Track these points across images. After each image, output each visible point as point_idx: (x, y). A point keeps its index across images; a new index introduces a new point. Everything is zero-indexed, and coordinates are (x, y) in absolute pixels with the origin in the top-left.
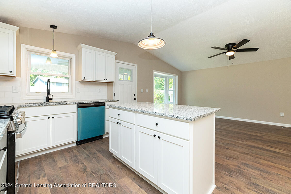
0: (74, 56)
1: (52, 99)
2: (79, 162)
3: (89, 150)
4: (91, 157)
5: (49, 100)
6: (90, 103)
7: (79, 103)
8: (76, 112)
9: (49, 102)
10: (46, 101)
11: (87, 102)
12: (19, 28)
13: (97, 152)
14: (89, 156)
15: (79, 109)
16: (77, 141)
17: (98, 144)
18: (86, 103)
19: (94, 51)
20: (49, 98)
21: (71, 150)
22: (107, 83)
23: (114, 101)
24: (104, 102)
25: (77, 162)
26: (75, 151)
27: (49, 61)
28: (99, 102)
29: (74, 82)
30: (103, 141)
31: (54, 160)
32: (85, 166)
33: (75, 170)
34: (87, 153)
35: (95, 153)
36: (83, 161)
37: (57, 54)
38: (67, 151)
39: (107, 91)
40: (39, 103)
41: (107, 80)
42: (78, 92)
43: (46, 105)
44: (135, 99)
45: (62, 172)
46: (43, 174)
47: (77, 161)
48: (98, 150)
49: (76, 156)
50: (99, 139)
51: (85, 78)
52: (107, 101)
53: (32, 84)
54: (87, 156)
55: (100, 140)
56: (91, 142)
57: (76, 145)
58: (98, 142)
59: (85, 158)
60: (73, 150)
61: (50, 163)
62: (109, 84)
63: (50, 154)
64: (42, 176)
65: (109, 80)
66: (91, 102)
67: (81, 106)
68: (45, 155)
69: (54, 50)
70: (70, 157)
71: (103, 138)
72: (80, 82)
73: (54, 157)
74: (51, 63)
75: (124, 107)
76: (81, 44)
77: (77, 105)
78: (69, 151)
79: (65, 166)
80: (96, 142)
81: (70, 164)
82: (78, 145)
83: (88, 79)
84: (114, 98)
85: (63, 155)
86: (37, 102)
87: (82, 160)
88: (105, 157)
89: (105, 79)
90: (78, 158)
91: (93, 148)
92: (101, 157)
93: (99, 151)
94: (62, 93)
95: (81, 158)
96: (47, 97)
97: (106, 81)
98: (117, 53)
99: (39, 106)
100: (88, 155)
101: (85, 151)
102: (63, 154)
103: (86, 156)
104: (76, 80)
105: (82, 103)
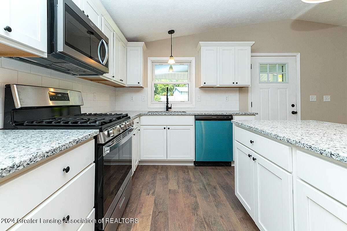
0: (193, 59)
1: (171, 109)
2: (191, 192)
3: (208, 179)
4: (208, 191)
5: (169, 109)
6: (210, 115)
7: (196, 114)
8: (193, 125)
9: (168, 111)
10: (166, 110)
11: (206, 113)
12: (144, 42)
13: (218, 187)
14: (205, 188)
15: (196, 121)
16: (194, 160)
17: (221, 172)
18: (205, 115)
19: (217, 47)
20: (169, 107)
21: (187, 170)
22: (238, 88)
23: (248, 115)
24: (231, 115)
25: (189, 192)
26: (191, 174)
27: (171, 70)
28: (224, 114)
29: (195, 89)
30: (230, 171)
31: (167, 177)
32: (196, 202)
33: (184, 202)
34: (205, 182)
35: (215, 188)
36: (197, 194)
37: (175, 60)
38: (182, 170)
39: (238, 100)
40: (159, 112)
41: (237, 83)
42: (197, 101)
43: (162, 115)
44: (294, 113)
45: (169, 198)
46: (153, 190)
47: (188, 189)
48: (220, 184)
49: (190, 181)
50: (224, 166)
51: (205, 83)
52: (237, 114)
53: (172, 94)
54: (204, 188)
55: (226, 168)
56: (213, 167)
57: (193, 165)
58: (222, 171)
59: (200, 190)
60: (189, 171)
61: (163, 178)
62: (242, 90)
63: (167, 167)
64: (152, 192)
65: (241, 84)
66: (212, 114)
67: (199, 118)
68: (162, 167)
69: (171, 56)
70: (183, 180)
71: (231, 166)
72: (201, 89)
73: (169, 173)
74: (172, 72)
75: (262, 128)
76: (200, 42)
77: (194, 116)
78: (184, 170)
79: (175, 190)
80: (219, 169)
81: (180, 190)
82: (196, 166)
83: (208, 84)
84: (250, 110)
85: (177, 174)
86: (157, 111)
87: (196, 191)
88: (228, 201)
89: (234, 83)
90: (191, 186)
91: (214, 178)
92: (222, 198)
93: (222, 187)
94: (181, 102)
95: (195, 187)
96: (166, 106)
97: (235, 85)
98: (254, 42)
99: (156, 115)
100: (205, 186)
101: (203, 178)
102: (178, 172)
103: (202, 187)
104: (195, 87)
105: (200, 114)
